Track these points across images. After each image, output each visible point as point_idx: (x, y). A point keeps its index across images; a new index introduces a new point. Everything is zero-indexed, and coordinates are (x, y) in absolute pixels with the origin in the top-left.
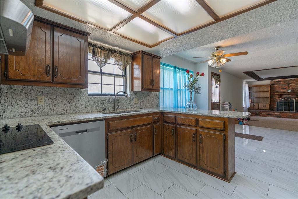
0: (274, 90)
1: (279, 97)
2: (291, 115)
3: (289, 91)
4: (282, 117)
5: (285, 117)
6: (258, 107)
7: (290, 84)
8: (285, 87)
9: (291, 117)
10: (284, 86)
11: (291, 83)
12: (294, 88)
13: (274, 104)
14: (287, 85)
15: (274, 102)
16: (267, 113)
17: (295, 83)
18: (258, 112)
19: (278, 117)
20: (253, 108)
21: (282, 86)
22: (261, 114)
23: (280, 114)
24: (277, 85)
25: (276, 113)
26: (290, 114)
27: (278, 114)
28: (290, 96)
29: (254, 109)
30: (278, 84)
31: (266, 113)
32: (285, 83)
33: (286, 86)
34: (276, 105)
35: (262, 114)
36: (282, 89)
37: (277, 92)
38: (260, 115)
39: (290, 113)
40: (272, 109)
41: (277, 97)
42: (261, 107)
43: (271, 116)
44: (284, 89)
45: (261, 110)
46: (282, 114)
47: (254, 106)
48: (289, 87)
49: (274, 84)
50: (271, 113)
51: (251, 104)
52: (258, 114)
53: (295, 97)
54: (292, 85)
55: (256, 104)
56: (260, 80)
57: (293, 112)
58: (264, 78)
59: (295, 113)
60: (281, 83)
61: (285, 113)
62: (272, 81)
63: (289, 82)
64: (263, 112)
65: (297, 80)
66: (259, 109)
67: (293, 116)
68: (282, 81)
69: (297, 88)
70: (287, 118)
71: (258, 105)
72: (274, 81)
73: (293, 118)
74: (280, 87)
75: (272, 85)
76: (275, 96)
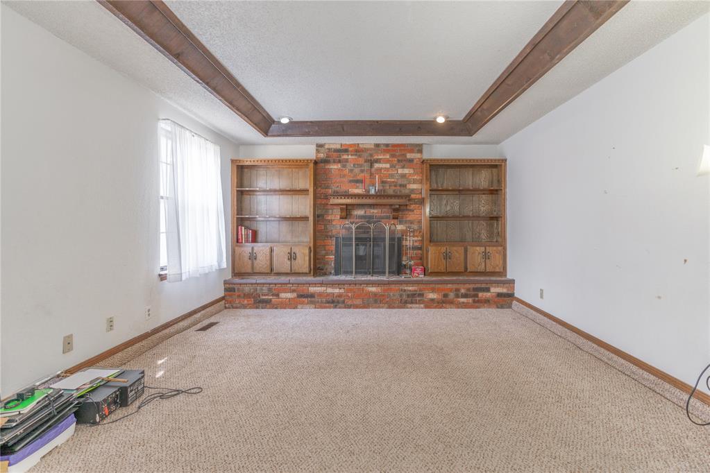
0: (328, 187)
1: (341, 218)
2: (375, 295)
3: (372, 192)
4: (350, 302)
5: (358, 302)
6: (268, 263)
7: (377, 165)
8: (360, 177)
9: (376, 302)
10: (357, 170)
11: (378, 161)
12: (386, 182)
13: (327, 248)
14: (366, 166)
15: (327, 236)
16: (301, 288)
17: (387, 161)
18: (265, 289)
19: (335, 307)
20: (249, 270)
21: (351, 171)
22: (277, 295)
23: (342, 291)
24: (335, 167)
25: (330, 290)
26: (373, 289)
27: (337, 291)
28: (375, 211)
29: (254, 274)
30: (339, 161)
31: (294, 291)
32: (361, 161)
33: (362, 171)
34: (333, 248)
35: (283, 295)
36: (351, 181)
37: (337, 194)
38: (274, 300)
39: (373, 284)
40: (318, 268)
41: (335, 216)
42: (282, 263)
43: (312, 303)
44: (357, 181)
45: (279, 274)
46: (351, 290)
47: (253, 257)
48: (371, 174)
49: (326, 161)
50: (312, 289)
51: (242, 249)
52: (264, 297)
53: (388, 218)
54: (380, 170)
55: (261, 249)
56: (271, 129)
57: (384, 278)
58: (283, 117)
59: (389, 283)
60: (350, 157)
61: (357, 287)
62: (319, 146)
63: (371, 155)
64: (287, 284)
65: (394, 151)
66: (271, 271)
67: (384, 296)
68: (350, 149)
69: (393, 182)
70: (365, 306)
71: (268, 254)
72: (326, 147)
73: (382, 307)
74: (344, 176)
75: (322, 162)
76: (331, 211)
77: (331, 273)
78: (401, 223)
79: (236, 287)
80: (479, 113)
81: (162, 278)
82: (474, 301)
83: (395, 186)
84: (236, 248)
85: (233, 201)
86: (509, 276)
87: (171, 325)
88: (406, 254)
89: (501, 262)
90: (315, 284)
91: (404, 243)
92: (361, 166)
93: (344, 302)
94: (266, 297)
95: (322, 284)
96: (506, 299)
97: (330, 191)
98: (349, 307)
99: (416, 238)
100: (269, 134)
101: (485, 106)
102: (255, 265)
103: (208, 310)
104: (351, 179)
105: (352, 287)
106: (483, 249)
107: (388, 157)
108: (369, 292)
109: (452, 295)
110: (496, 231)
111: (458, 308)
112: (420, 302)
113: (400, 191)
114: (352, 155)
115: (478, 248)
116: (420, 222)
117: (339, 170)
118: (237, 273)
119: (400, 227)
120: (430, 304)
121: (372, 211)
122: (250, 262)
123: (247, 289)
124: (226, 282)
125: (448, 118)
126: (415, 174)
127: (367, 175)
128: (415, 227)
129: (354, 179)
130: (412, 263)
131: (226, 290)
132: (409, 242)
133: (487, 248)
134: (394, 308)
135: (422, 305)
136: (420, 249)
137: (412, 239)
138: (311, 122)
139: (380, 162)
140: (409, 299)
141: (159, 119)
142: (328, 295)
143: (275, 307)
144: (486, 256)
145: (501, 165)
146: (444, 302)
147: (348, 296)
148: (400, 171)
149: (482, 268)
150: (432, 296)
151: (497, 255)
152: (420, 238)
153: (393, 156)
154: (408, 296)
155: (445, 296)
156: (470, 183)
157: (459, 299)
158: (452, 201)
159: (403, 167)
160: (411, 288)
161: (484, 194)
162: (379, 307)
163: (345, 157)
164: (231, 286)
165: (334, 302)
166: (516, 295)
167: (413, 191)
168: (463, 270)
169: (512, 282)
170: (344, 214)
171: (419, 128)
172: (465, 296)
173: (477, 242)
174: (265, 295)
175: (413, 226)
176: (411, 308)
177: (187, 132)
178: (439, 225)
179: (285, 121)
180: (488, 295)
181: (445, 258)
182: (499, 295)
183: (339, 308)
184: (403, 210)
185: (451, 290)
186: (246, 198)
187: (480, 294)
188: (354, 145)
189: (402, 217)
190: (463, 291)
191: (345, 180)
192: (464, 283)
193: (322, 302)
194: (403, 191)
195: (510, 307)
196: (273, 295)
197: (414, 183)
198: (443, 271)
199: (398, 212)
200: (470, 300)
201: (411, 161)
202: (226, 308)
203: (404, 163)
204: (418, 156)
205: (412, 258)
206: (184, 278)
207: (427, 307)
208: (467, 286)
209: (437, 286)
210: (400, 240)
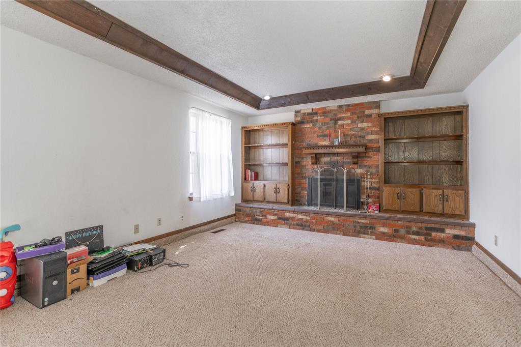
0: (303, 141)
1: (312, 164)
2: (334, 223)
3: (336, 143)
4: (314, 227)
5: (320, 227)
6: (262, 194)
7: (340, 122)
8: (327, 132)
9: (334, 229)
10: (324, 128)
11: (341, 119)
12: (347, 135)
13: (302, 185)
14: (332, 124)
15: (302, 177)
16: (280, 213)
17: (348, 118)
18: (258, 211)
19: (303, 229)
20: (251, 199)
21: (320, 128)
22: (265, 217)
23: (308, 218)
24: (308, 126)
25: (299, 216)
26: (332, 219)
27: (304, 217)
28: (339, 158)
29: (253, 201)
30: (311, 122)
31: (276, 215)
32: (327, 120)
33: (328, 128)
34: (306, 186)
35: (269, 217)
37: (310, 147)
38: (264, 219)
39: (332, 215)
40: (294, 199)
41: (308, 162)
42: (270, 195)
43: (287, 224)
44: (325, 136)
45: (269, 202)
46: (314, 218)
47: (253, 190)
48: (335, 129)
49: (301, 123)
50: (288, 215)
51: (247, 184)
52: (257, 217)
53: (348, 163)
54: (343, 125)
55: (258, 184)
56: (261, 104)
57: (341, 211)
58: (265, 96)
59: (344, 215)
60: (319, 118)
61: (319, 216)
62: (297, 112)
63: (335, 115)
64: (271, 209)
65: (355, 109)
66: (264, 200)
67: (340, 225)
68: (319, 112)
69: (354, 134)
70: (325, 231)
71: (262, 188)
72: (302, 112)
73: (339, 234)
74: (315, 132)
75: (298, 124)
76: (305, 159)
77: (305, 204)
78: (360, 167)
79: (242, 208)
80: (420, 67)
81: (191, 199)
82: (427, 240)
83: (356, 137)
84: (244, 184)
85: (242, 154)
86: (472, 220)
87: (196, 227)
88: (364, 193)
89: (462, 206)
90: (290, 211)
91: (362, 184)
92: (328, 124)
93: (309, 226)
94: (259, 217)
95: (294, 212)
96: (466, 242)
97: (305, 143)
98: (313, 230)
99: (374, 180)
100: (260, 108)
101: (421, 60)
102: (255, 195)
103: (222, 221)
104: (320, 134)
105: (316, 215)
106: (440, 192)
107: (349, 115)
108: (329, 221)
109: (402, 232)
110: (459, 175)
111: (409, 243)
112: (372, 234)
113: (360, 141)
114: (320, 116)
115: (435, 191)
116: (377, 167)
117: (311, 128)
118: (245, 200)
119: (359, 171)
120: (381, 237)
121: (336, 158)
122: (252, 193)
123: (248, 210)
124: (236, 205)
125: (394, 76)
126: (373, 126)
127: (332, 131)
128: (373, 170)
129: (323, 134)
130: (370, 200)
131: (237, 210)
132: (367, 183)
133: (445, 191)
134: (348, 235)
135: (374, 237)
136: (378, 189)
137: (369, 180)
138: (285, 96)
139: (343, 120)
140: (362, 230)
141: (189, 108)
142: (299, 220)
143: (264, 224)
144: (444, 198)
145: (463, 111)
146: (394, 236)
147: (312, 222)
148: (360, 125)
149: (439, 209)
150: (383, 230)
151: (457, 199)
152: (377, 180)
153: (353, 114)
154: (361, 227)
155: (396, 231)
156: (430, 131)
157: (410, 236)
158: (410, 148)
159: (362, 122)
160: (363, 221)
161: (445, 140)
162: (336, 234)
163: (315, 118)
164: (239, 208)
165: (302, 226)
166: (477, 239)
167: (371, 141)
168: (418, 210)
169: (473, 225)
170: (314, 161)
171: (369, 88)
172: (417, 233)
173: (437, 185)
174: (258, 216)
175: (371, 170)
176: (364, 237)
177: (207, 113)
178: (396, 169)
179: (267, 98)
180: (443, 235)
181: (400, 198)
182: (456, 237)
183: (307, 230)
184: (363, 157)
185: (402, 227)
186: (252, 151)
187: (434, 234)
188: (322, 108)
189: (362, 163)
190: (414, 229)
191: (316, 135)
192: (416, 221)
193: (294, 224)
194: (362, 141)
195: (469, 250)
196: (263, 216)
197: (372, 134)
198: (397, 209)
199: (357, 158)
200: (422, 238)
201: (370, 116)
202: (236, 221)
203: (363, 118)
204: (376, 111)
205: (369, 197)
206: (202, 200)
207: (378, 238)
208: (419, 225)
209: (388, 222)
210: (359, 181)
